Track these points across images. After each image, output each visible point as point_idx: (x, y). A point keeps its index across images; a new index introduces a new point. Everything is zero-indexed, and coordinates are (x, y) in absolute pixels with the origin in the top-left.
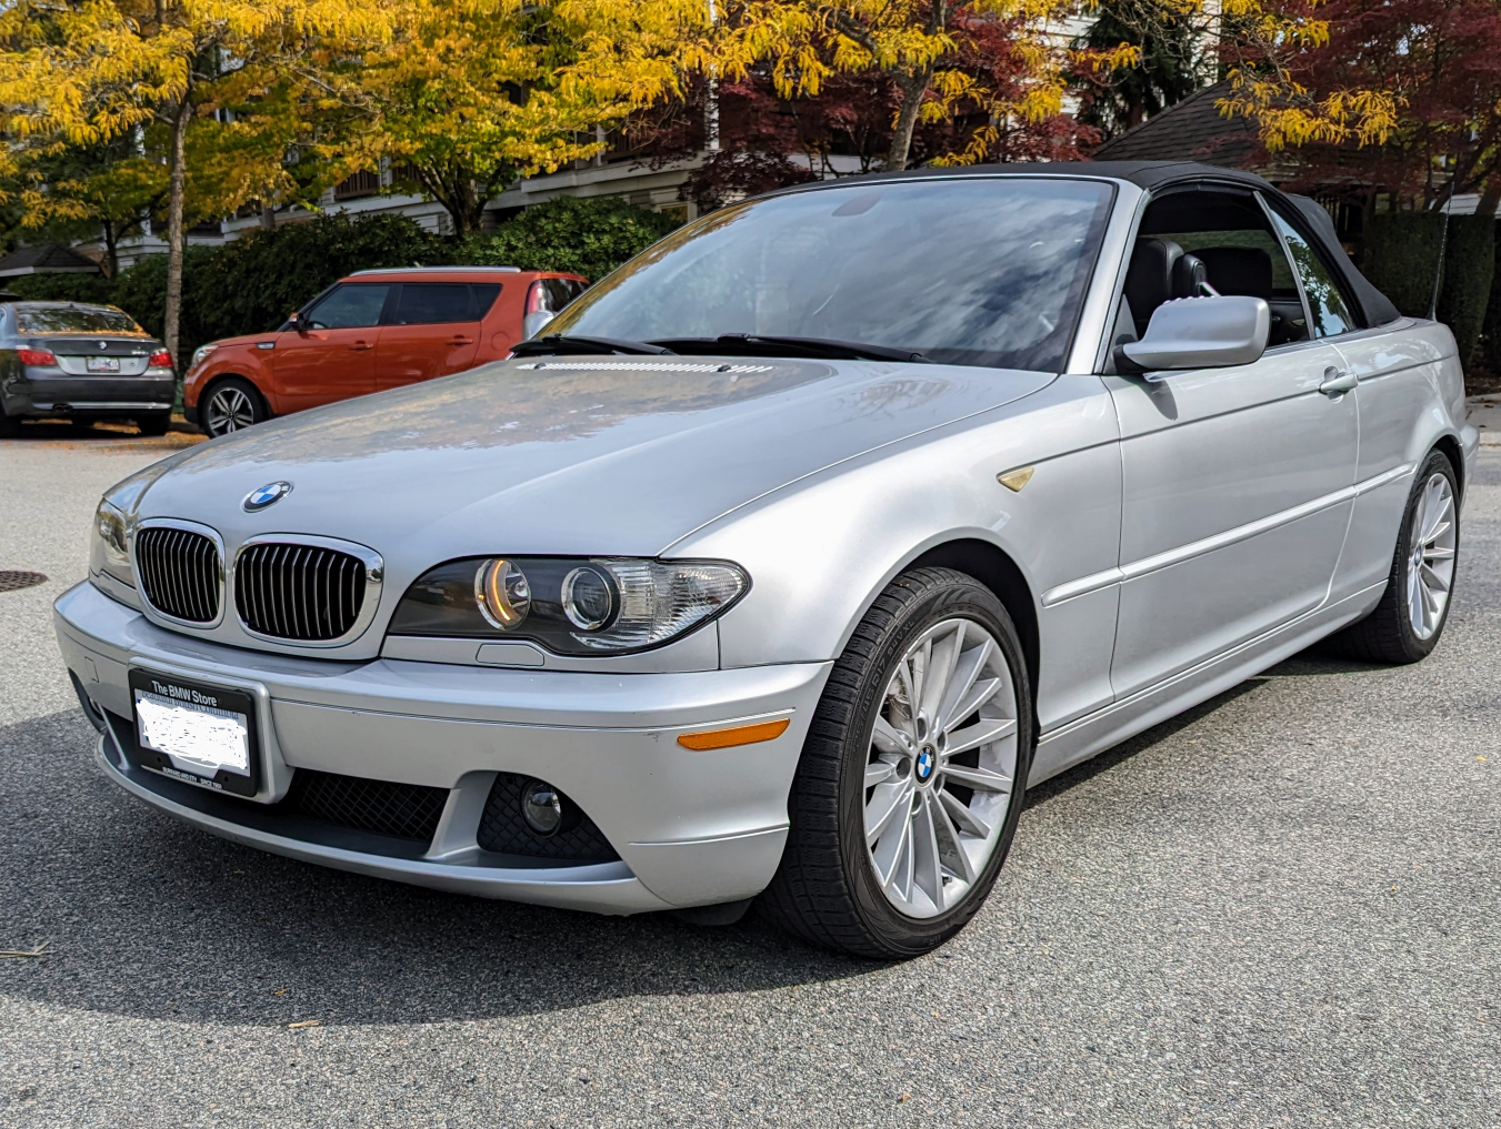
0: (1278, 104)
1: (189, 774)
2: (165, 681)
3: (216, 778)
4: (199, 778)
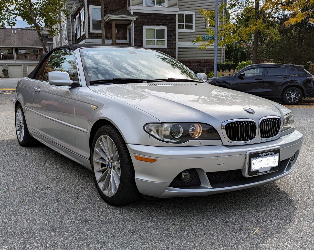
1: (264, 172)
2: (262, 153)
3: (271, 170)
4: (267, 172)
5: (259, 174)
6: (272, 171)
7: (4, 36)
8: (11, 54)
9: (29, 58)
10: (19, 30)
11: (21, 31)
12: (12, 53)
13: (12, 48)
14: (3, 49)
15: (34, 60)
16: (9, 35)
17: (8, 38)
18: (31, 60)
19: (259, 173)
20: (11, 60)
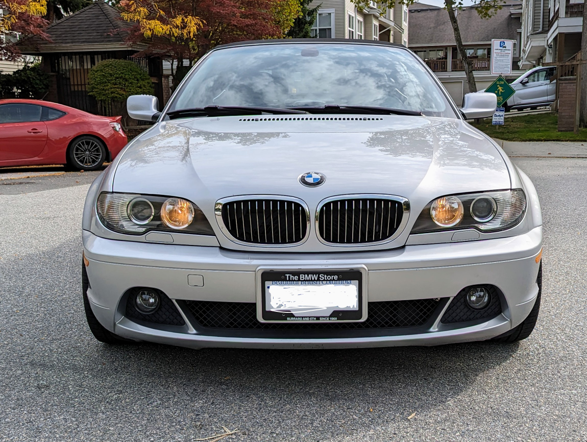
0: (149, 17)
1: (310, 317)
2: (297, 273)
3: (331, 316)
4: (318, 318)
5: (290, 321)
6: (334, 320)
7: (434, 25)
8: (444, 60)
9: (477, 65)
10: (464, 10)
11: (467, 11)
12: (446, 58)
13: (446, 47)
14: (430, 51)
15: (486, 70)
16: (444, 23)
17: (441, 27)
18: (480, 69)
19: (292, 318)
20: (442, 71)
